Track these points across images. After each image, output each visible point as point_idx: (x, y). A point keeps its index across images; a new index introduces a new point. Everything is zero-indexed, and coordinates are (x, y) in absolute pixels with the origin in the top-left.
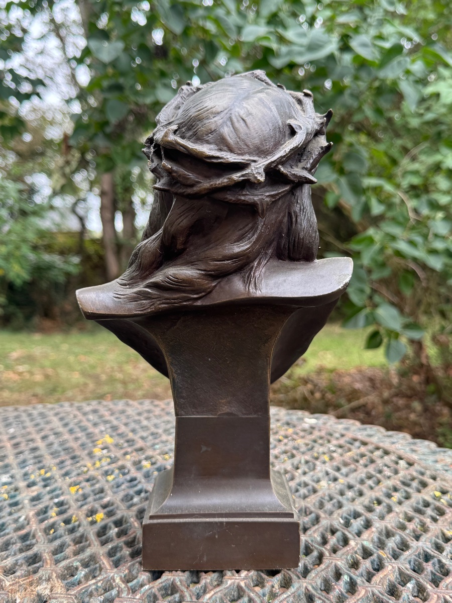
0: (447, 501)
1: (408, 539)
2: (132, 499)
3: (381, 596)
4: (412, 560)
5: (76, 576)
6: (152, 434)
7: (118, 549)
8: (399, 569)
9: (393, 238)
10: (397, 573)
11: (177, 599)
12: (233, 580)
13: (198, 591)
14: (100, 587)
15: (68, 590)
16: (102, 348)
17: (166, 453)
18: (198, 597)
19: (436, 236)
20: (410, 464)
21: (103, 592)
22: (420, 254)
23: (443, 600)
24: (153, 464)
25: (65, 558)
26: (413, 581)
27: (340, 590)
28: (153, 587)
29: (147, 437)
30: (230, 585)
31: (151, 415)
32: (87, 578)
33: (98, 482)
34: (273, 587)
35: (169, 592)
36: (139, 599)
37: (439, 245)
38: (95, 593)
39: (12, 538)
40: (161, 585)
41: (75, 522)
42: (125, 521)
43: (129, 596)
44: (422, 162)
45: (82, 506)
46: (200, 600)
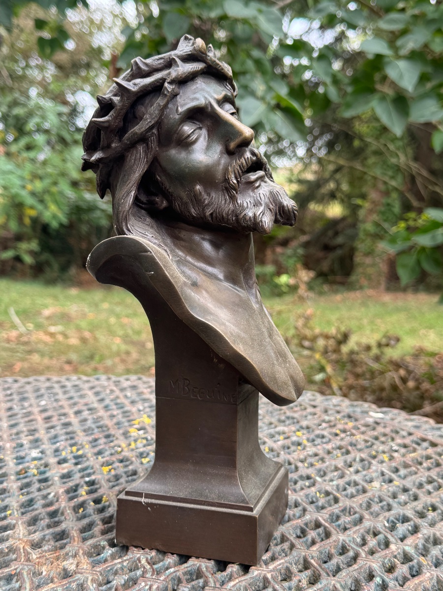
5: (103, 555)
8: (437, 576)
10: (434, 581)
11: (201, 584)
12: (260, 571)
13: (223, 579)
14: (125, 567)
15: (93, 567)
18: (223, 583)
21: (128, 571)
25: (92, 537)
28: (178, 571)
30: (256, 576)
32: (113, 557)
33: (132, 463)
34: (300, 581)
35: (194, 578)
36: (164, 580)
38: (120, 572)
39: (40, 514)
40: (186, 569)
41: (105, 502)
43: (154, 577)
45: (113, 486)
46: (223, 587)
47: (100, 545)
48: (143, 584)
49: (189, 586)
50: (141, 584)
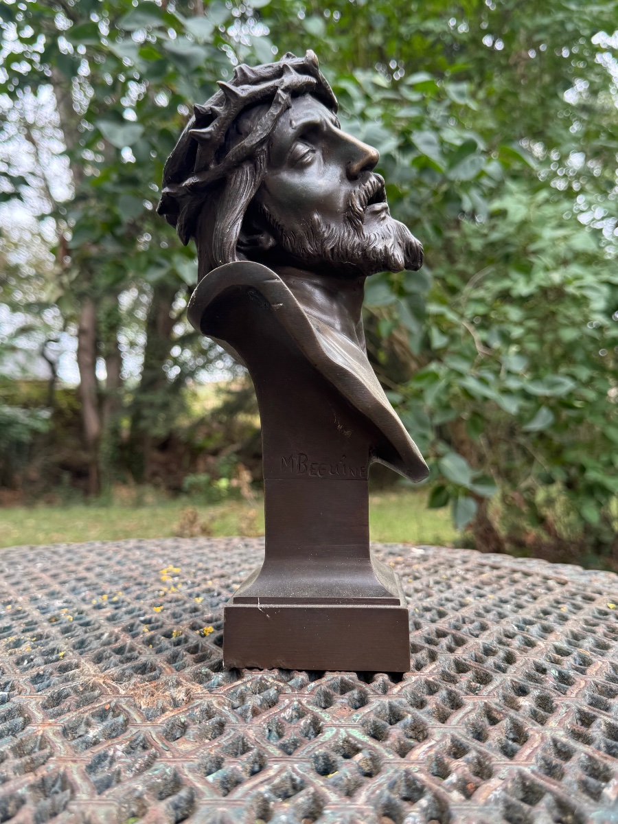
1: (604, 640)
5: (211, 681)
8: (610, 662)
9: (460, 375)
10: (610, 666)
14: (251, 687)
15: (212, 691)
16: (80, 524)
19: (509, 373)
20: (562, 583)
22: (491, 393)
25: (186, 666)
27: (553, 682)
28: (319, 685)
29: (223, 566)
30: (416, 681)
31: (215, 549)
32: (228, 680)
33: (186, 602)
36: (310, 694)
37: (513, 384)
38: (248, 693)
39: (104, 651)
40: (329, 683)
41: (178, 635)
44: (487, 289)
45: (179, 622)
46: (388, 694)
47: (200, 673)
49: (347, 697)
50: (284, 701)
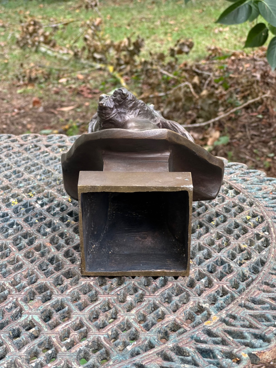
0: (254, 223)
1: (212, 252)
2: (7, 231)
3: (181, 286)
4: (211, 265)
6: (15, 172)
7: (3, 266)
8: (199, 270)
10: (197, 273)
11: (49, 294)
12: (85, 282)
13: (62, 289)
17: (30, 191)
18: (62, 292)
20: (237, 193)
23: (221, 288)
24: (19, 201)
26: (206, 278)
27: (156, 284)
29: (10, 176)
30: (83, 285)
31: (11, 152)
34: (112, 284)
35: (43, 291)
42: (5, 247)
43: (17, 293)
46: (63, 293)
48: (11, 298)
49: (42, 296)
